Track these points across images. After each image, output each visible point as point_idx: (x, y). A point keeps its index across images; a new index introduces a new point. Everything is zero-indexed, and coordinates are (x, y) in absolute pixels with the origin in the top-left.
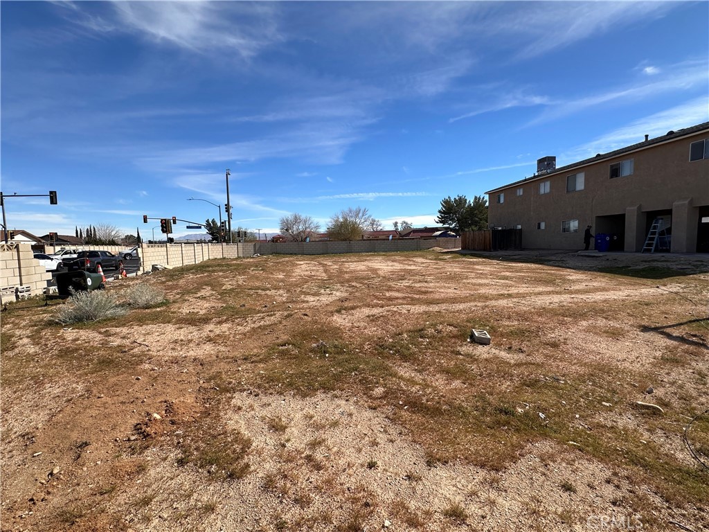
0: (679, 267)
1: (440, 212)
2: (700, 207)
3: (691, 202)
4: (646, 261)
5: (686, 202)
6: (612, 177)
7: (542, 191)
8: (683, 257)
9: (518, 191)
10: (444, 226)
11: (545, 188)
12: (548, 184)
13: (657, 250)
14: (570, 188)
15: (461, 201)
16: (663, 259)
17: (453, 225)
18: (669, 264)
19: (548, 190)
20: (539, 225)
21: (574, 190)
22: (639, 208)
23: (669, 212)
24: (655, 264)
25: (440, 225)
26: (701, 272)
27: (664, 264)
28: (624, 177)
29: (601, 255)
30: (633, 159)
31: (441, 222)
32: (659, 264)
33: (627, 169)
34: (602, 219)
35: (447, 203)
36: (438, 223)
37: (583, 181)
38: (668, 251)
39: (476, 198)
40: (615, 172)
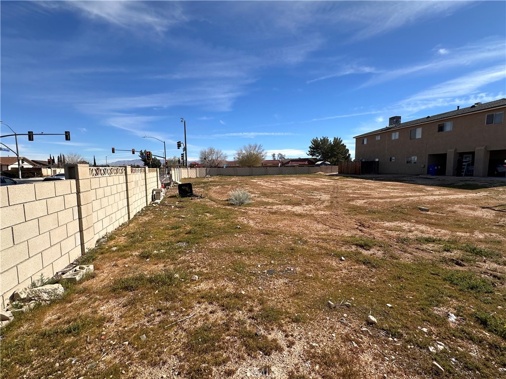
0: (482, 184)
1: (310, 147)
2: (491, 151)
3: (486, 148)
4: (462, 181)
5: (483, 148)
6: (439, 131)
7: (393, 138)
8: (483, 179)
9: (377, 137)
10: (313, 157)
11: (395, 136)
12: (397, 134)
13: (466, 175)
14: (412, 136)
15: (325, 141)
16: (472, 180)
17: (319, 157)
18: (476, 182)
19: (397, 137)
20: (391, 158)
21: (415, 138)
22: (456, 150)
23: (473, 153)
24: (468, 182)
25: (310, 157)
26: (494, 186)
27: (473, 182)
28: (447, 132)
29: (434, 177)
30: (452, 122)
31: (311, 155)
32: (471, 182)
33: (448, 127)
34: (432, 156)
35: (315, 142)
36: (308, 155)
37: (421, 133)
38: (472, 175)
39: (335, 138)
40: (441, 129)
